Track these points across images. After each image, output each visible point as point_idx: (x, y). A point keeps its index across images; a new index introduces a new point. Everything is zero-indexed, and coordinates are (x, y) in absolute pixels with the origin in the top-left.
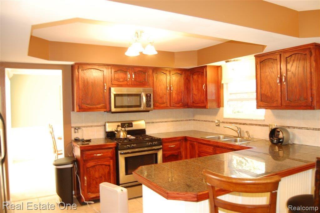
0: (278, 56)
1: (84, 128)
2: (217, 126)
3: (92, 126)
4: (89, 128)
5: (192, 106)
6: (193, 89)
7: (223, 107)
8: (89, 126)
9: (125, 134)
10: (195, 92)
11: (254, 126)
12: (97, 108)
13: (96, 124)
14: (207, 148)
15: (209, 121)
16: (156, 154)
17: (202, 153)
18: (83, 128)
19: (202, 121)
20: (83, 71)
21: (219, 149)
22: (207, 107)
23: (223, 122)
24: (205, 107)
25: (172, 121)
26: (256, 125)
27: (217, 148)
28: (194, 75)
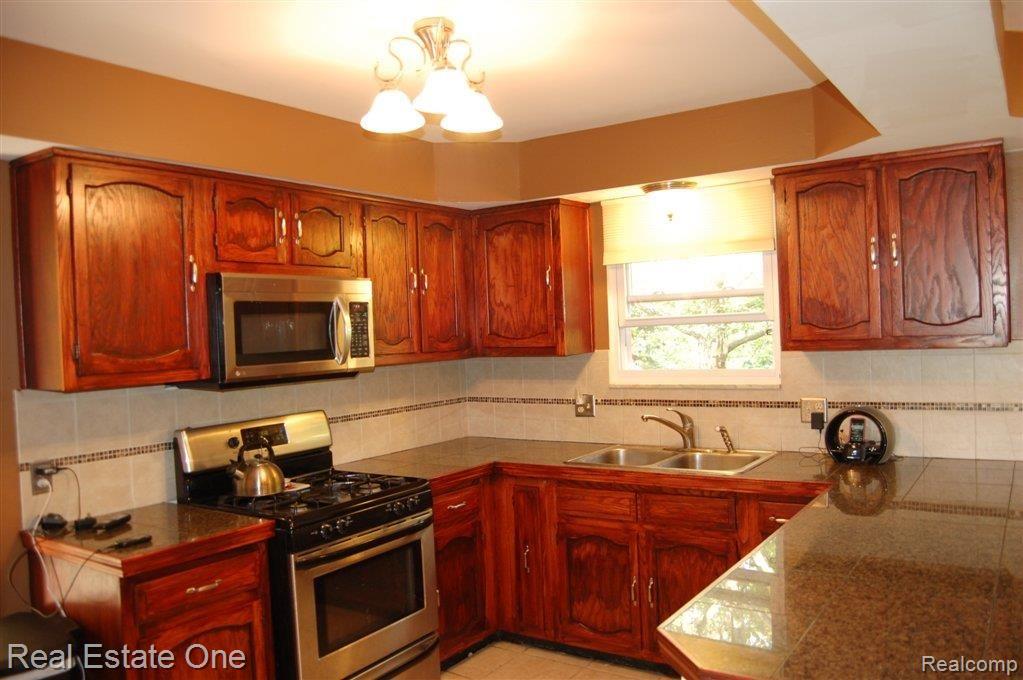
0: (870, 175)
1: (78, 465)
2: (578, 415)
3: (113, 455)
4: (104, 462)
5: (490, 348)
6: (491, 286)
7: (606, 346)
8: (102, 456)
9: (275, 475)
10: (502, 294)
11: (741, 410)
12: (160, 369)
13: (130, 443)
14: (605, 498)
15: (545, 401)
16: (416, 545)
17: (579, 521)
18: (76, 467)
19: (511, 400)
20: (90, 190)
21: (659, 498)
22: (559, 350)
23: (606, 402)
24: (552, 350)
25: (408, 409)
26: (749, 404)
27: (653, 497)
28: (498, 234)
